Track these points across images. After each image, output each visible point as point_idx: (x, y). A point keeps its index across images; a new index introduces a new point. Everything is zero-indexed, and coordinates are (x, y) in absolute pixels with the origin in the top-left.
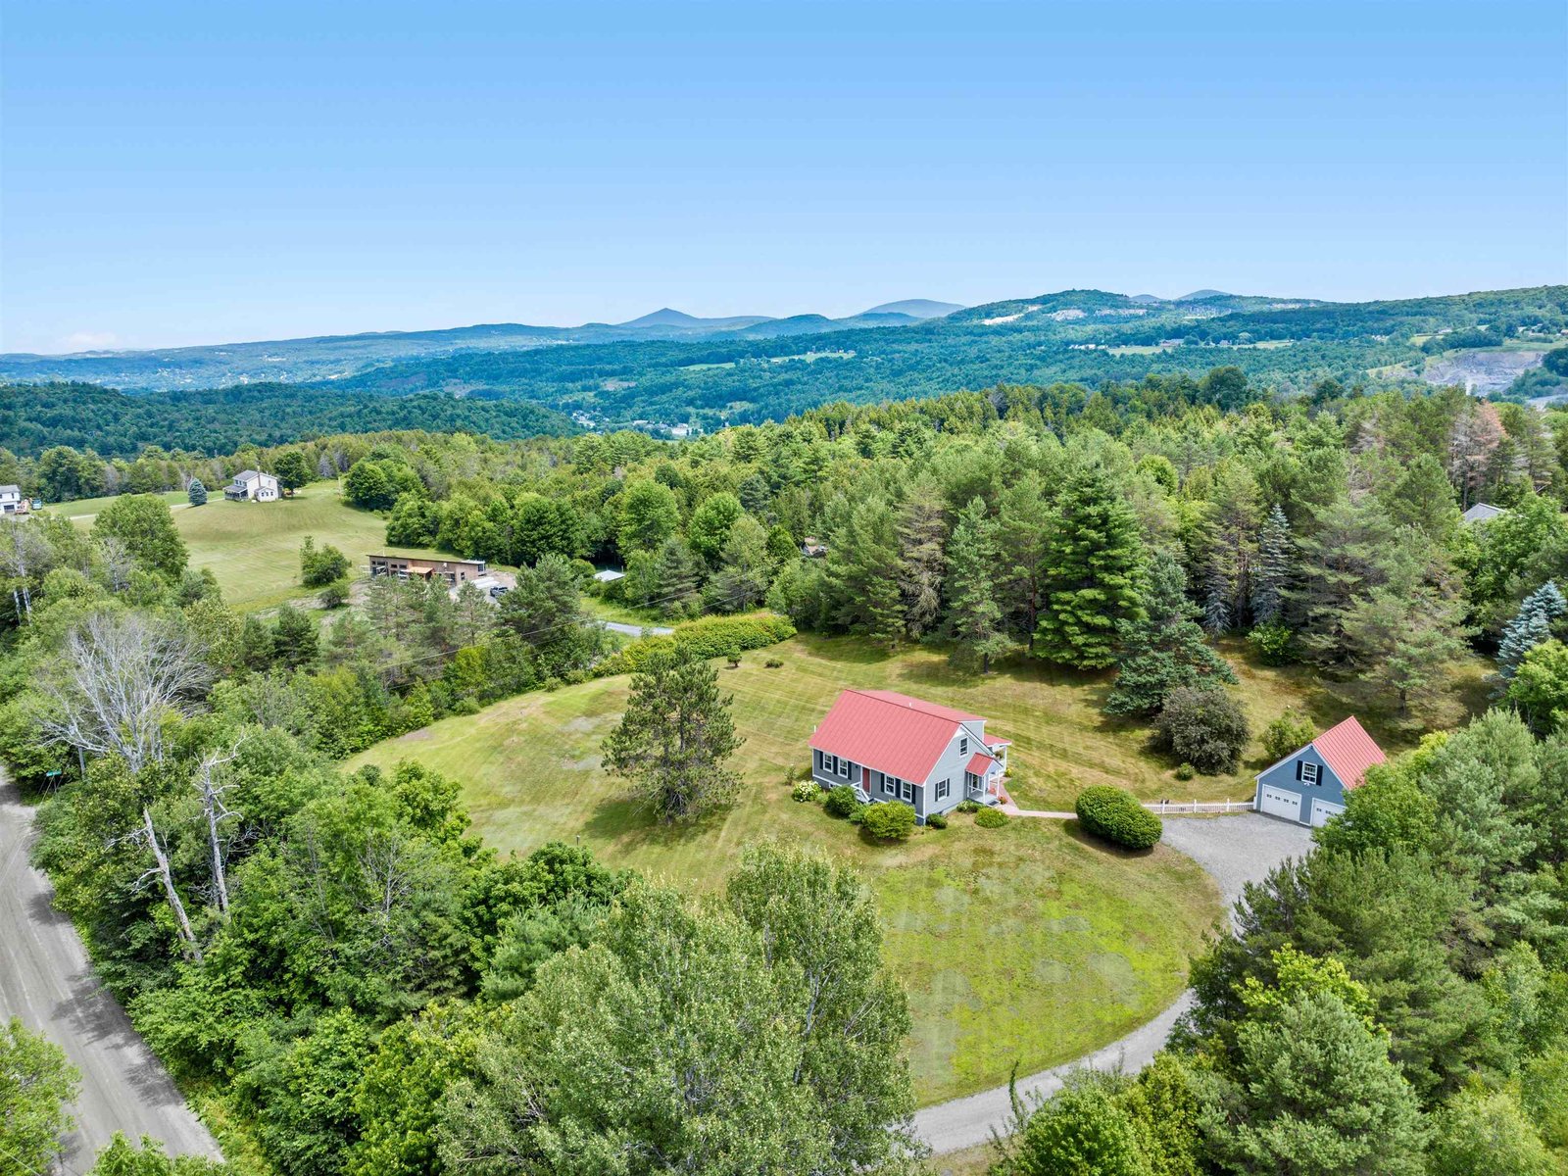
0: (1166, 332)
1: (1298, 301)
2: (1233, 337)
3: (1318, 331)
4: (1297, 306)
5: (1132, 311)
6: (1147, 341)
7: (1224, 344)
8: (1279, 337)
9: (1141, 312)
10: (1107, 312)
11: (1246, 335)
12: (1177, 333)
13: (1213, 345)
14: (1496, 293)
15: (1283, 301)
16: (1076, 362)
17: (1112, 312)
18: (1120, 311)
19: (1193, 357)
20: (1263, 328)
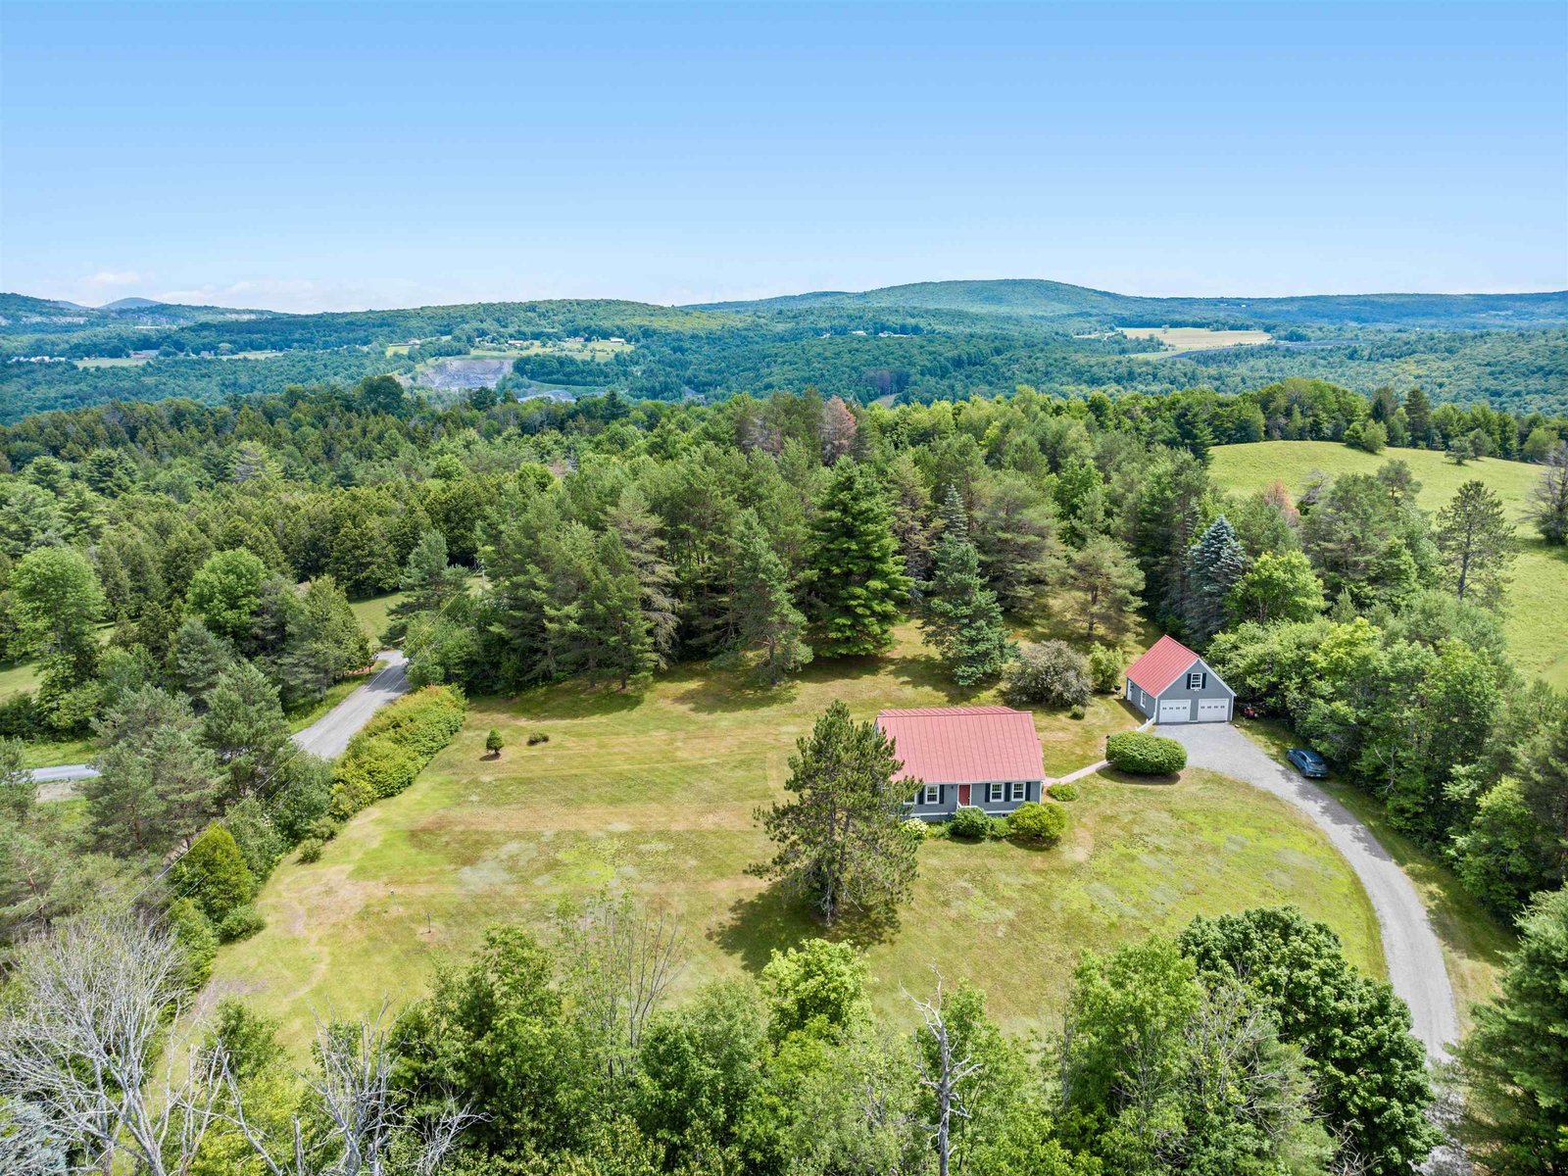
0: (132, 343)
1: (251, 312)
2: (212, 347)
3: (298, 341)
4: (253, 317)
5: (69, 319)
6: (115, 353)
7: (205, 355)
8: (260, 348)
9: (82, 320)
10: (38, 319)
11: (225, 346)
12: (145, 343)
13: (194, 356)
14: (443, 308)
15: (237, 312)
16: (39, 376)
17: (44, 319)
18: (55, 319)
19: (182, 369)
20: (242, 338)
